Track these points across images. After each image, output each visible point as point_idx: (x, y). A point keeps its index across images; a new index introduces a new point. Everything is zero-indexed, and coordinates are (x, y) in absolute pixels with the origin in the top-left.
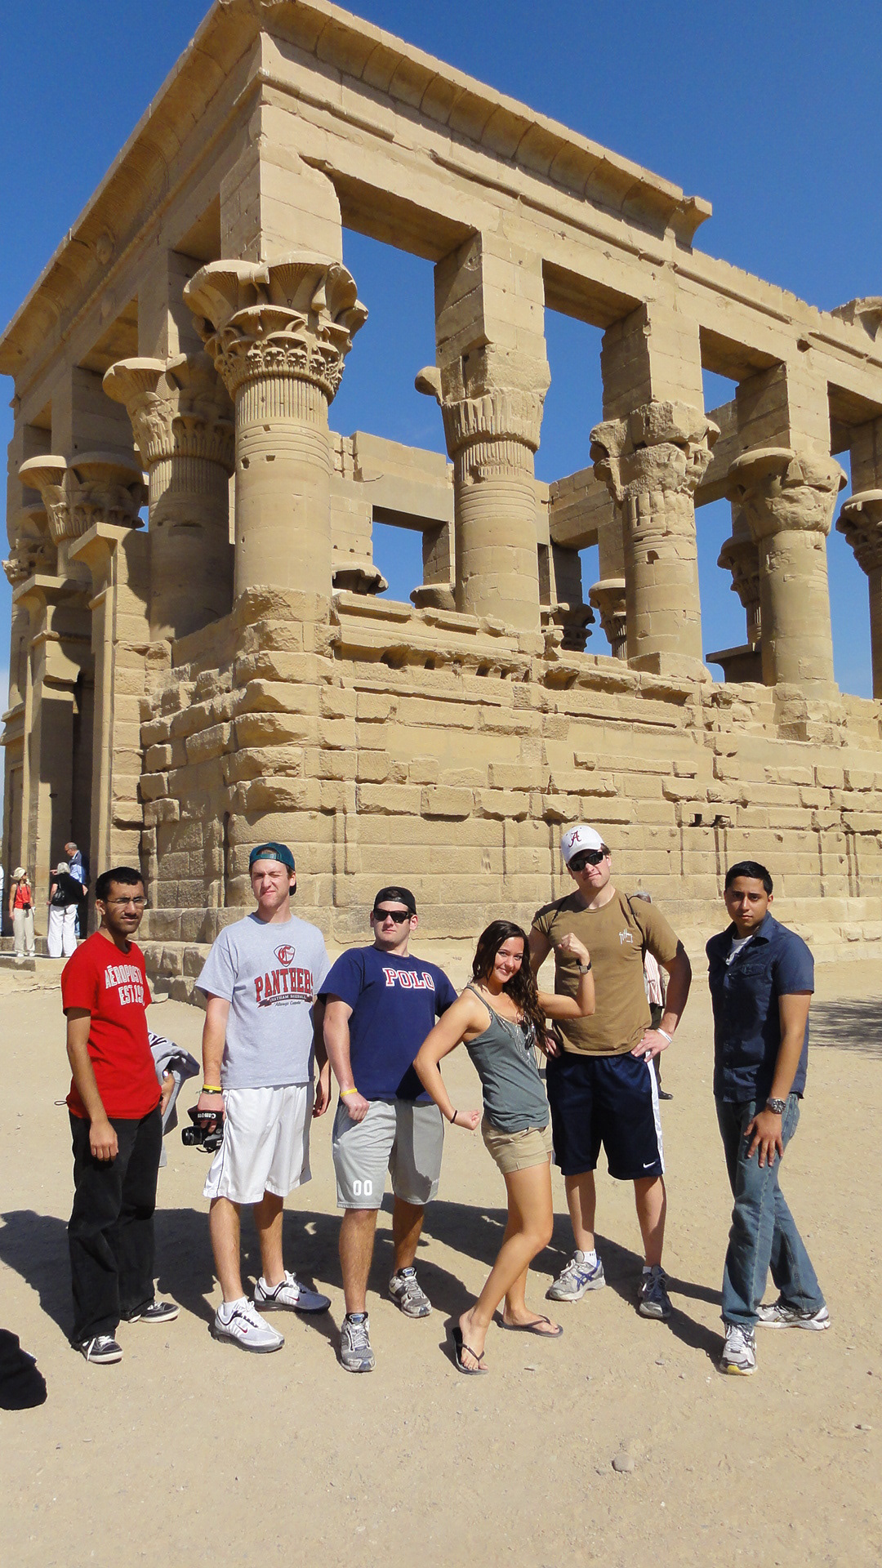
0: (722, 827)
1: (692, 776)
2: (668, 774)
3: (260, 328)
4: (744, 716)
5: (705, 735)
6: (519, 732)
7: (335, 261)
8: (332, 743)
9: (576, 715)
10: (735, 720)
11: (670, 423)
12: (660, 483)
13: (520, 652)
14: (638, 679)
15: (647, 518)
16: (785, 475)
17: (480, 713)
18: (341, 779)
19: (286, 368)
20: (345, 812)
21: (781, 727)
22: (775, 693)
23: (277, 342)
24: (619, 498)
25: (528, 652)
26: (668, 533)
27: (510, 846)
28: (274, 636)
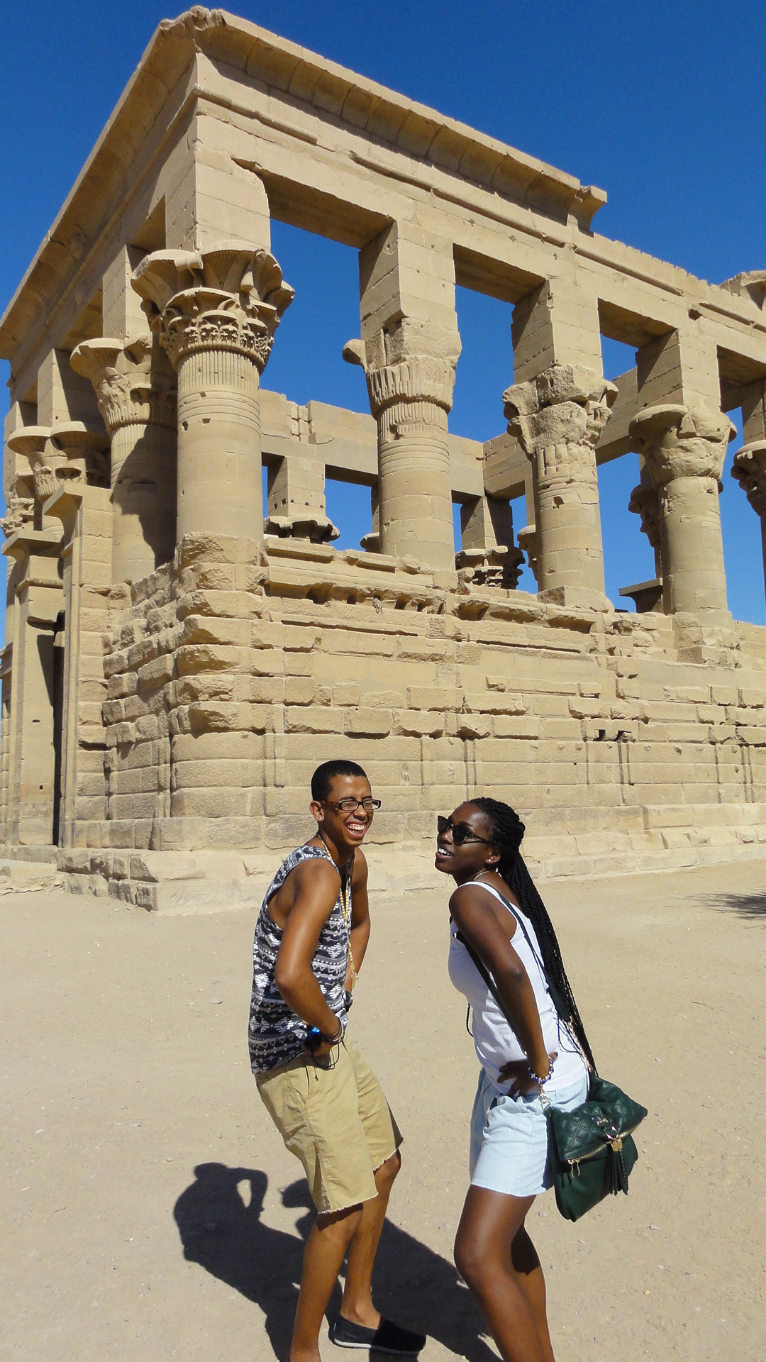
0: (625, 741)
1: (597, 696)
2: (574, 694)
3: (196, 308)
4: (646, 642)
5: (607, 659)
6: (433, 658)
7: (260, 248)
8: (262, 670)
9: (488, 643)
10: (636, 645)
11: (571, 384)
12: (564, 436)
13: (435, 588)
14: (544, 610)
15: (553, 468)
16: (679, 429)
17: (398, 642)
18: (270, 703)
19: (219, 342)
20: (274, 732)
21: (680, 652)
22: (675, 622)
23: (211, 319)
24: (529, 452)
25: (442, 587)
26: (571, 481)
27: (427, 760)
28: (208, 577)
